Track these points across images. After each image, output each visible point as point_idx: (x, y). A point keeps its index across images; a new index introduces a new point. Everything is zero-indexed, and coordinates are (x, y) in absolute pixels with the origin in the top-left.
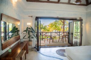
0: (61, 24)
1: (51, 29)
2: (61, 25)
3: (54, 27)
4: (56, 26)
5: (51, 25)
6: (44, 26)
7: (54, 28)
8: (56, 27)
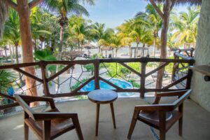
0: (153, 25)
1: (126, 38)
2: (155, 28)
3: (134, 32)
4: (138, 31)
5: (124, 29)
6: (105, 30)
7: (133, 36)
8: (140, 34)
